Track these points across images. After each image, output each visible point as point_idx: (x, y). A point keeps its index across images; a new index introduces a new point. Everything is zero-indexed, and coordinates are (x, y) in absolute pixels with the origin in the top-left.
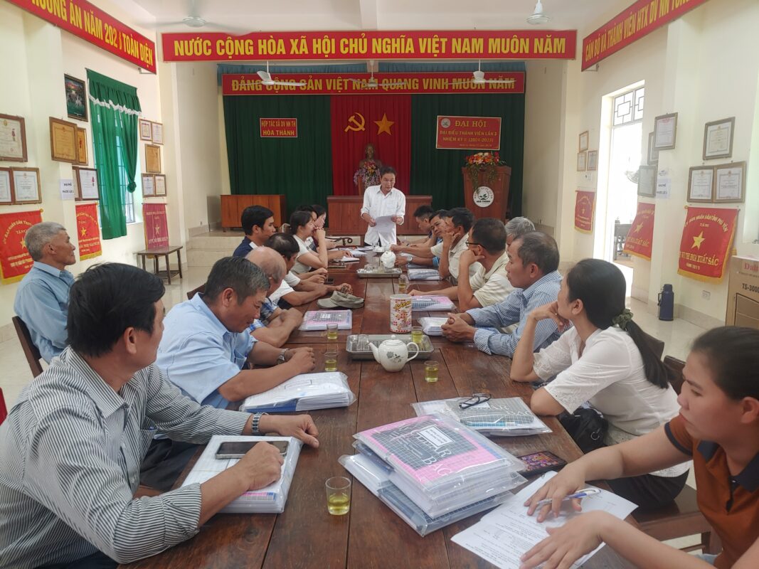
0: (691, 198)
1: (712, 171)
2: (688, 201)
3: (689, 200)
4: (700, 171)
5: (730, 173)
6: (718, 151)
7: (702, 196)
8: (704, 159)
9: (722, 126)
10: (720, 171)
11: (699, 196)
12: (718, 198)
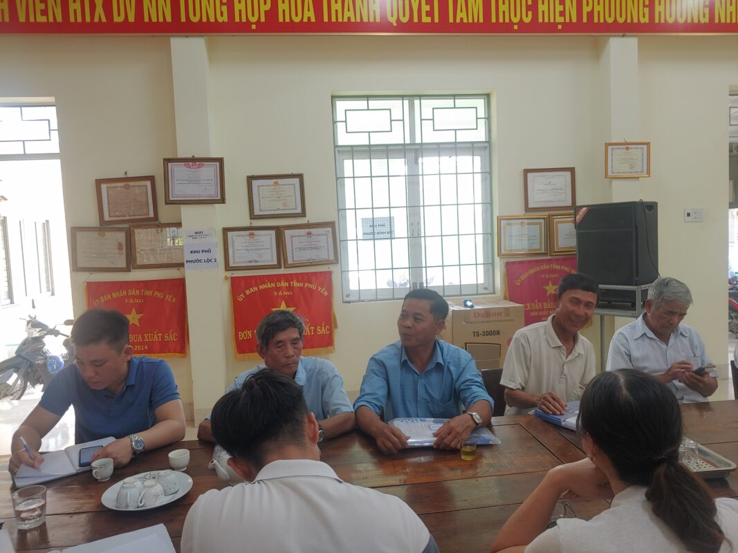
0: (231, 264)
1: (273, 233)
2: (226, 270)
3: (228, 268)
4: (248, 232)
5: (309, 234)
6: (278, 209)
7: (256, 261)
8: (251, 219)
9: (280, 181)
10: (288, 233)
11: (251, 262)
12: (290, 261)
